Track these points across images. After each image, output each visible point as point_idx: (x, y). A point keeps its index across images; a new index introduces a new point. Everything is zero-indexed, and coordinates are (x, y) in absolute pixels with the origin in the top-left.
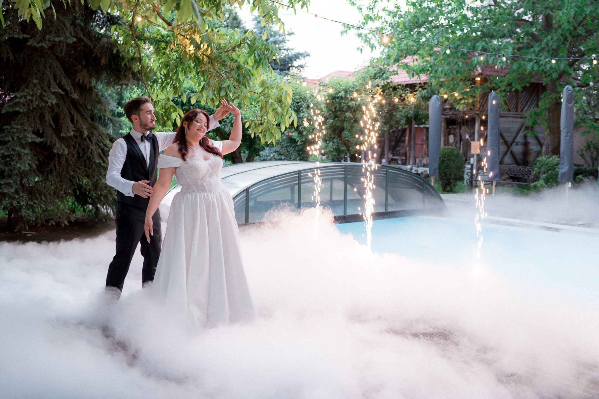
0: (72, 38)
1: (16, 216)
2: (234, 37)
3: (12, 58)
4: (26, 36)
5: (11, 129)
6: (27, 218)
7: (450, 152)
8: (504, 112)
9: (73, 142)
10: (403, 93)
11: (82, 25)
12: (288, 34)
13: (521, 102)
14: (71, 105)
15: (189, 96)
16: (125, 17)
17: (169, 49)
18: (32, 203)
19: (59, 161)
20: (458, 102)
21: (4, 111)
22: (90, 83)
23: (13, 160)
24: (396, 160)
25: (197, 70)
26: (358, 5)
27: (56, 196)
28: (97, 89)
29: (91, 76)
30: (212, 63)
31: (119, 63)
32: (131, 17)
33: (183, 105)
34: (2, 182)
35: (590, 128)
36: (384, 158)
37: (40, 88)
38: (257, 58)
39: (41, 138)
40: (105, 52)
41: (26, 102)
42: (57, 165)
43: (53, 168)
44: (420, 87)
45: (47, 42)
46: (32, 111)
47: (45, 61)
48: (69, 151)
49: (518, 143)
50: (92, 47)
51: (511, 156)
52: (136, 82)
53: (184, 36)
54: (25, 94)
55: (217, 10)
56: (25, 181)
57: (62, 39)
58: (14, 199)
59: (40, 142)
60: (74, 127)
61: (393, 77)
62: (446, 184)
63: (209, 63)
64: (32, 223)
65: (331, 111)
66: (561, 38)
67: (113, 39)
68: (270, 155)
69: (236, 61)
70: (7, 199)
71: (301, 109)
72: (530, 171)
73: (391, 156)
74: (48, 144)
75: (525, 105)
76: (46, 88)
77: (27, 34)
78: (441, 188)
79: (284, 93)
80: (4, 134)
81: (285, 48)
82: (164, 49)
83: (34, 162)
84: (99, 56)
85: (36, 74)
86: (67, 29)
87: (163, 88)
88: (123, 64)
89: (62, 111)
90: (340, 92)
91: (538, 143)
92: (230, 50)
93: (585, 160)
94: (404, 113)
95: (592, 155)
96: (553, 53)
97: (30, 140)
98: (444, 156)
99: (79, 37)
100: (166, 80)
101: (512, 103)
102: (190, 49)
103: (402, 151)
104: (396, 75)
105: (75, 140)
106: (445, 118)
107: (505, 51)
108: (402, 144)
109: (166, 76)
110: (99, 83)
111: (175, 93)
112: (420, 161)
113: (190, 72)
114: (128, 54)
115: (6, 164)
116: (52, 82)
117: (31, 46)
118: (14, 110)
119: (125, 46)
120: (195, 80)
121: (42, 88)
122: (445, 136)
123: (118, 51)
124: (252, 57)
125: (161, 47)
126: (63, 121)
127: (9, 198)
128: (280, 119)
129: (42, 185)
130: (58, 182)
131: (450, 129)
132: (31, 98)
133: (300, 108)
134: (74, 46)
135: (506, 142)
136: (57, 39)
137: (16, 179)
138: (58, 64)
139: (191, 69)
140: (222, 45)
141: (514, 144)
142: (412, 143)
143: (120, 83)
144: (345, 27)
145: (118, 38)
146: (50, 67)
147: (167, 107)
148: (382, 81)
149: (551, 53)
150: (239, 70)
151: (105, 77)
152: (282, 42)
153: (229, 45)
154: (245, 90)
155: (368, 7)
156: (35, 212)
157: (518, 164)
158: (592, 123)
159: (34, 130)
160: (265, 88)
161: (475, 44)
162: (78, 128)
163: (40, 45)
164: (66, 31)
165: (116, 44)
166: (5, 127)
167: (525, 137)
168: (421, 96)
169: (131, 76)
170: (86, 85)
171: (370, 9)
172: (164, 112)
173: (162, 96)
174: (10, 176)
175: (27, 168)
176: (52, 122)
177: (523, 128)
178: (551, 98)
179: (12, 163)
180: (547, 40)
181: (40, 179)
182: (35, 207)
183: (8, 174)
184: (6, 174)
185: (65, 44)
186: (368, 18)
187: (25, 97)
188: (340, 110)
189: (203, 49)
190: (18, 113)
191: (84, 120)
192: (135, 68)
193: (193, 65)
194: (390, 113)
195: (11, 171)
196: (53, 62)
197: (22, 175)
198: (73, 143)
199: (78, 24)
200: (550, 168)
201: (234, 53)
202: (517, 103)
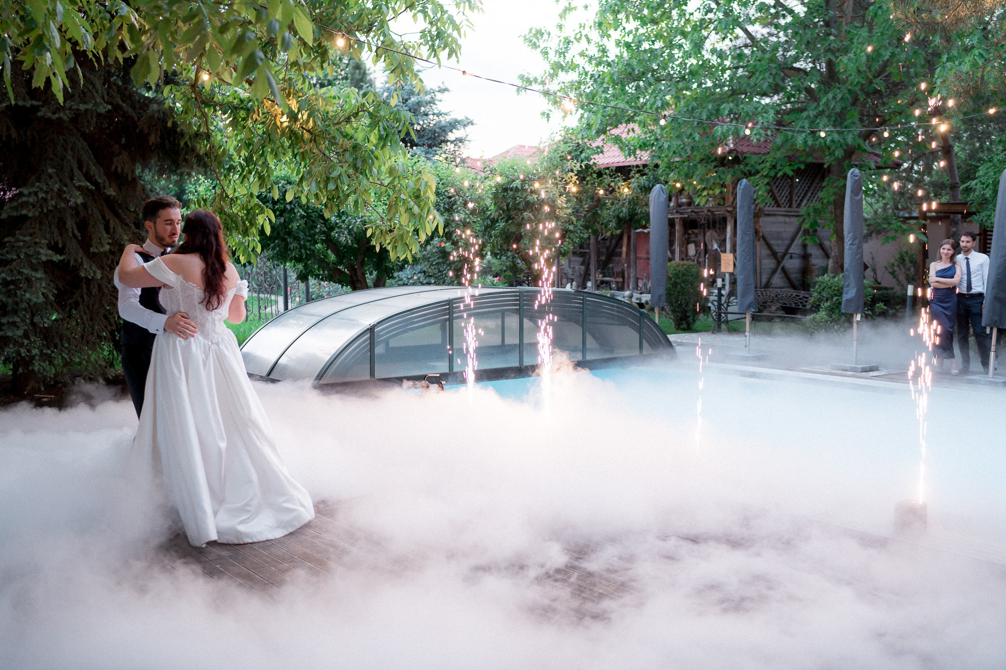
0: (105, 105)
1: (26, 371)
2: (350, 100)
3: (14, 135)
4: (35, 103)
5: (14, 242)
6: (41, 373)
7: (686, 270)
8: (771, 208)
9: (108, 260)
10: (612, 181)
11: (120, 84)
12: (439, 91)
13: (797, 193)
14: (104, 205)
15: (284, 190)
16: (184, 73)
17: (250, 121)
18: (49, 352)
19: (88, 289)
20: (699, 194)
21: (4, 216)
22: (133, 172)
23: (20, 288)
24: (608, 283)
25: (293, 151)
26: (542, 47)
27: (84, 341)
28: (144, 180)
29: (134, 161)
30: (315, 141)
31: (177, 142)
32: (194, 73)
33: (274, 203)
34: (4, 320)
35: (896, 231)
36: (590, 280)
37: (58, 180)
38: (382, 132)
39: (61, 255)
40: (156, 125)
41: (37, 202)
42: (85, 296)
43: (79, 299)
44: (638, 171)
45: (67, 112)
46: (46, 215)
47: (65, 141)
48: (102, 273)
49: (793, 255)
50: (136, 119)
51: (783, 275)
52: (201, 169)
53: (274, 102)
54: (36, 190)
55: (323, 62)
56: (37, 319)
57: (90, 106)
58: (22, 345)
59: (60, 261)
60: (109, 238)
61: (596, 156)
62: (681, 319)
63: (311, 141)
64: (50, 382)
65: (501, 209)
66: (848, 95)
67: (166, 106)
68: (412, 278)
69: (351, 138)
70: (11, 346)
71: (455, 207)
72: (807, 298)
73: (600, 277)
74: (72, 264)
75: (803, 198)
76: (68, 180)
77: (37, 100)
78: (673, 325)
79: (423, 184)
80: (5, 250)
81: (436, 111)
82: (244, 119)
83: (50, 291)
84: (146, 132)
85: (52, 159)
86: (97, 92)
87: (243, 178)
88: (182, 144)
89: (92, 215)
90: (514, 181)
91: (824, 254)
92: (343, 121)
93: (898, 280)
94: (614, 212)
95: (908, 272)
96: (836, 118)
97: (44, 259)
98: (677, 275)
99: (115, 103)
100: (248, 166)
101: (783, 194)
102: (282, 120)
103: (617, 269)
104: (601, 154)
105: (111, 257)
106: (681, 218)
107: (763, 117)
108: (617, 258)
109: (249, 160)
110: (147, 171)
111: (261, 186)
112: (645, 285)
113: (284, 154)
114: (189, 129)
115: (9, 294)
116: (76, 172)
117: (43, 117)
118: (19, 214)
119: (185, 116)
120: (292, 166)
121: (61, 181)
122: (681, 246)
123: (175, 124)
124: (376, 131)
125: (240, 117)
126: (93, 229)
127: (14, 344)
128: (417, 223)
129: (63, 325)
130: (87, 320)
131: (689, 234)
132: (44, 196)
133: (453, 205)
134: (109, 115)
135: (774, 254)
136: (82, 107)
137: (24, 316)
138: (85, 144)
139: (285, 149)
140: (331, 114)
141: (787, 257)
142: (632, 257)
143: (179, 171)
144: (523, 81)
145: (174, 103)
146: (72, 149)
147: (249, 208)
148: (578, 164)
149: (833, 119)
150: (356, 151)
151: (155, 162)
152: (430, 102)
153: (341, 114)
154: (365, 181)
155: (556, 51)
156: (54, 366)
157: (794, 287)
158: (899, 224)
159: (50, 242)
160: (394, 178)
161: (719, 105)
162: (115, 239)
163: (57, 116)
164: (96, 94)
165: (171, 113)
166: (6, 239)
167: (805, 246)
168: (639, 186)
169: (194, 160)
170: (127, 175)
171: (561, 53)
172: (245, 214)
173: (242, 191)
174: (15, 312)
175: (41, 299)
176: (76, 232)
177: (801, 232)
178: (836, 187)
179: (18, 293)
180: (827, 100)
181: (60, 316)
182: (54, 357)
183: (13, 309)
184: (9, 308)
185: (95, 114)
186: (558, 67)
187: (36, 194)
188: (515, 209)
189: (301, 121)
190: (25, 217)
191: (125, 227)
192: (201, 148)
193: (287, 144)
194: (593, 211)
195: (17, 304)
196: (77, 142)
197: (34, 309)
198: (109, 263)
199: (114, 84)
200: (836, 292)
201: (348, 126)
202: (791, 193)
